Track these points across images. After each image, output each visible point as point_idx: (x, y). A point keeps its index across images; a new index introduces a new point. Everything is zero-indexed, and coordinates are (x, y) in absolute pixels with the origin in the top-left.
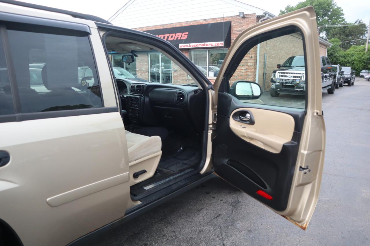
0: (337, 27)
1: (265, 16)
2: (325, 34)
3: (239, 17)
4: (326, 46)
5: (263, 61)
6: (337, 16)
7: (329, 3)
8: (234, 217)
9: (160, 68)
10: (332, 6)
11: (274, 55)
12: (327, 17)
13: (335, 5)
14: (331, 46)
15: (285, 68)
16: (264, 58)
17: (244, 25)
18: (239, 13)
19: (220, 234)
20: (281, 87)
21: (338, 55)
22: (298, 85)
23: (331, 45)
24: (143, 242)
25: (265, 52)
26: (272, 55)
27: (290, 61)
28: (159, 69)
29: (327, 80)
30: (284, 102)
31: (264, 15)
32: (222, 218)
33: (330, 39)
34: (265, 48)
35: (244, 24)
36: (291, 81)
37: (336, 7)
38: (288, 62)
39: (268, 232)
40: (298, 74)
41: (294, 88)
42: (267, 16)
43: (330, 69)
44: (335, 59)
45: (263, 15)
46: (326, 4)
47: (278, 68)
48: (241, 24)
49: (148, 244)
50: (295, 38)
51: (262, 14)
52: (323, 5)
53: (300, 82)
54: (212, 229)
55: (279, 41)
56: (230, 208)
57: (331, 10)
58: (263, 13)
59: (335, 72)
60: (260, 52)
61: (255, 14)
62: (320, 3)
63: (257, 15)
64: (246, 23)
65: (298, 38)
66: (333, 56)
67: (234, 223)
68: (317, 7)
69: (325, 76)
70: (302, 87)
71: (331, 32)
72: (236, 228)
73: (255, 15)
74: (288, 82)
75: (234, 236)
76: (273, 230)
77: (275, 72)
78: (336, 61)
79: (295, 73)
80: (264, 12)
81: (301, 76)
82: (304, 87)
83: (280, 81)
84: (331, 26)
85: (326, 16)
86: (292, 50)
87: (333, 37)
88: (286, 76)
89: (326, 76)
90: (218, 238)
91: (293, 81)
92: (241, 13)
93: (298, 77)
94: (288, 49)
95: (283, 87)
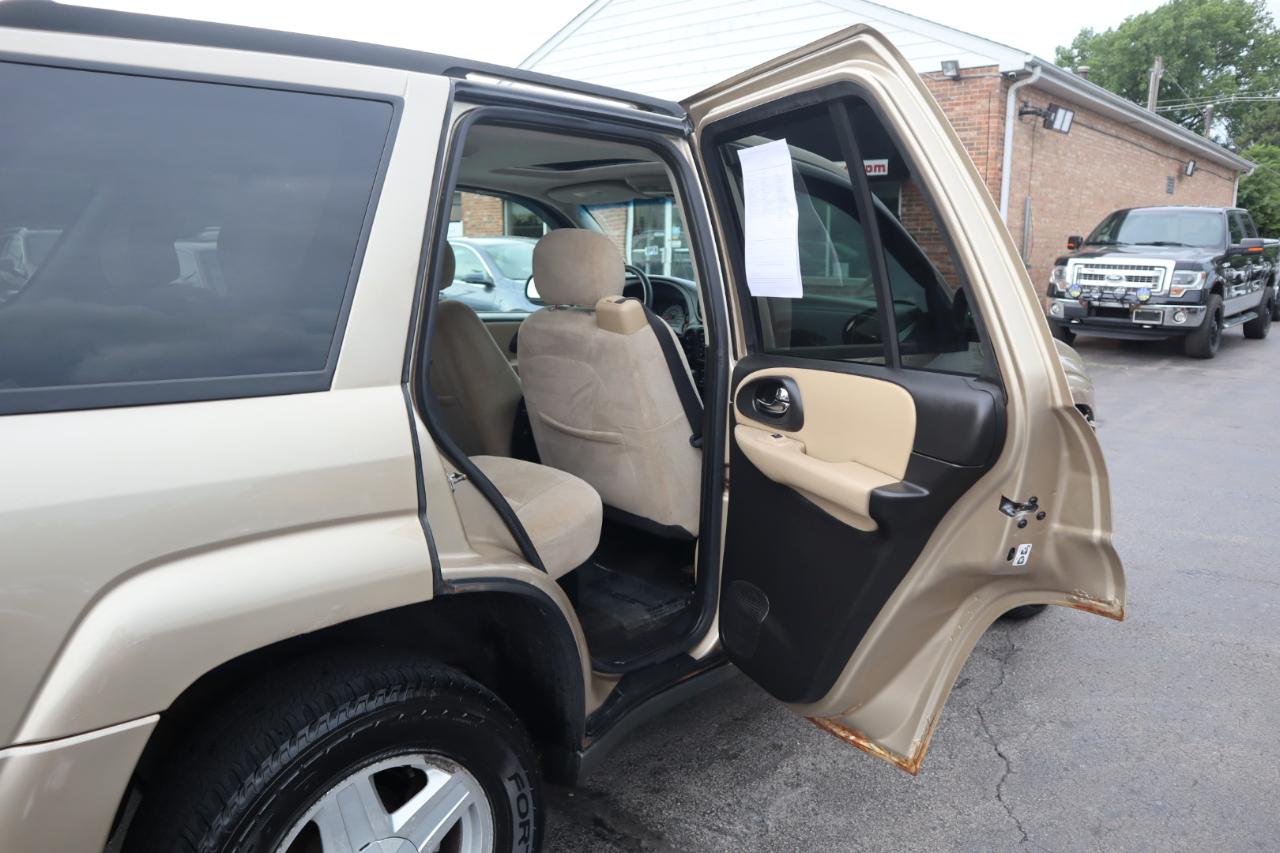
0: (1270, 103)
1: (1029, 74)
2: (1227, 128)
3: (943, 75)
4: (1233, 171)
5: (1018, 223)
6: (1273, 61)
7: (1244, 17)
8: (1013, 688)
9: (668, 245)
10: (1255, 26)
11: (1054, 206)
12: (1232, 68)
13: (1265, 22)
14: (1252, 170)
15: (1098, 250)
16: (1024, 214)
17: (957, 104)
18: (942, 63)
19: (982, 728)
20: (1085, 312)
21: (1273, 204)
22: (1143, 307)
23: (1254, 167)
24: (768, 740)
25: (1026, 192)
26: (1050, 205)
27: (1113, 224)
28: (662, 250)
29: (1242, 292)
30: (1095, 364)
31: (1029, 69)
32: (977, 689)
33: (1245, 145)
34: (1027, 180)
35: (958, 99)
36: (1120, 292)
37: (1269, 32)
38: (1106, 229)
39: (1122, 729)
40: (1145, 268)
41: (1131, 318)
42: (1038, 73)
43: (1259, 253)
44: (1261, 215)
45: (1024, 70)
46: (1231, 22)
47: (1069, 248)
48: (949, 100)
49: (782, 745)
50: (1129, 145)
51: (1020, 66)
52: (1222, 25)
53: (1151, 296)
54: (956, 714)
55: (1074, 156)
56: (995, 663)
57: (1252, 42)
58: (1027, 64)
59: (1272, 263)
60: (1011, 195)
61: (997, 66)
62: (1209, 18)
63: (1003, 69)
64: (965, 98)
65: (1136, 145)
66: (1253, 207)
67: (1016, 703)
68: (1200, 31)
69: (1234, 277)
70: (1159, 314)
71: (1250, 120)
72: (1025, 715)
73: (997, 71)
74: (1111, 296)
75: (1024, 736)
76: (1136, 726)
77: (1063, 262)
78: (1265, 224)
79: (1133, 267)
80: (1029, 59)
81: (1157, 278)
82: (1164, 313)
83: (1081, 293)
84: (1249, 99)
85: (1230, 64)
86: (1117, 188)
87: (1255, 140)
88: (1102, 277)
89: (1239, 276)
90: (978, 738)
91: (1126, 294)
92: (950, 66)
93: (1143, 279)
94: (1102, 182)
95: (1089, 314)
